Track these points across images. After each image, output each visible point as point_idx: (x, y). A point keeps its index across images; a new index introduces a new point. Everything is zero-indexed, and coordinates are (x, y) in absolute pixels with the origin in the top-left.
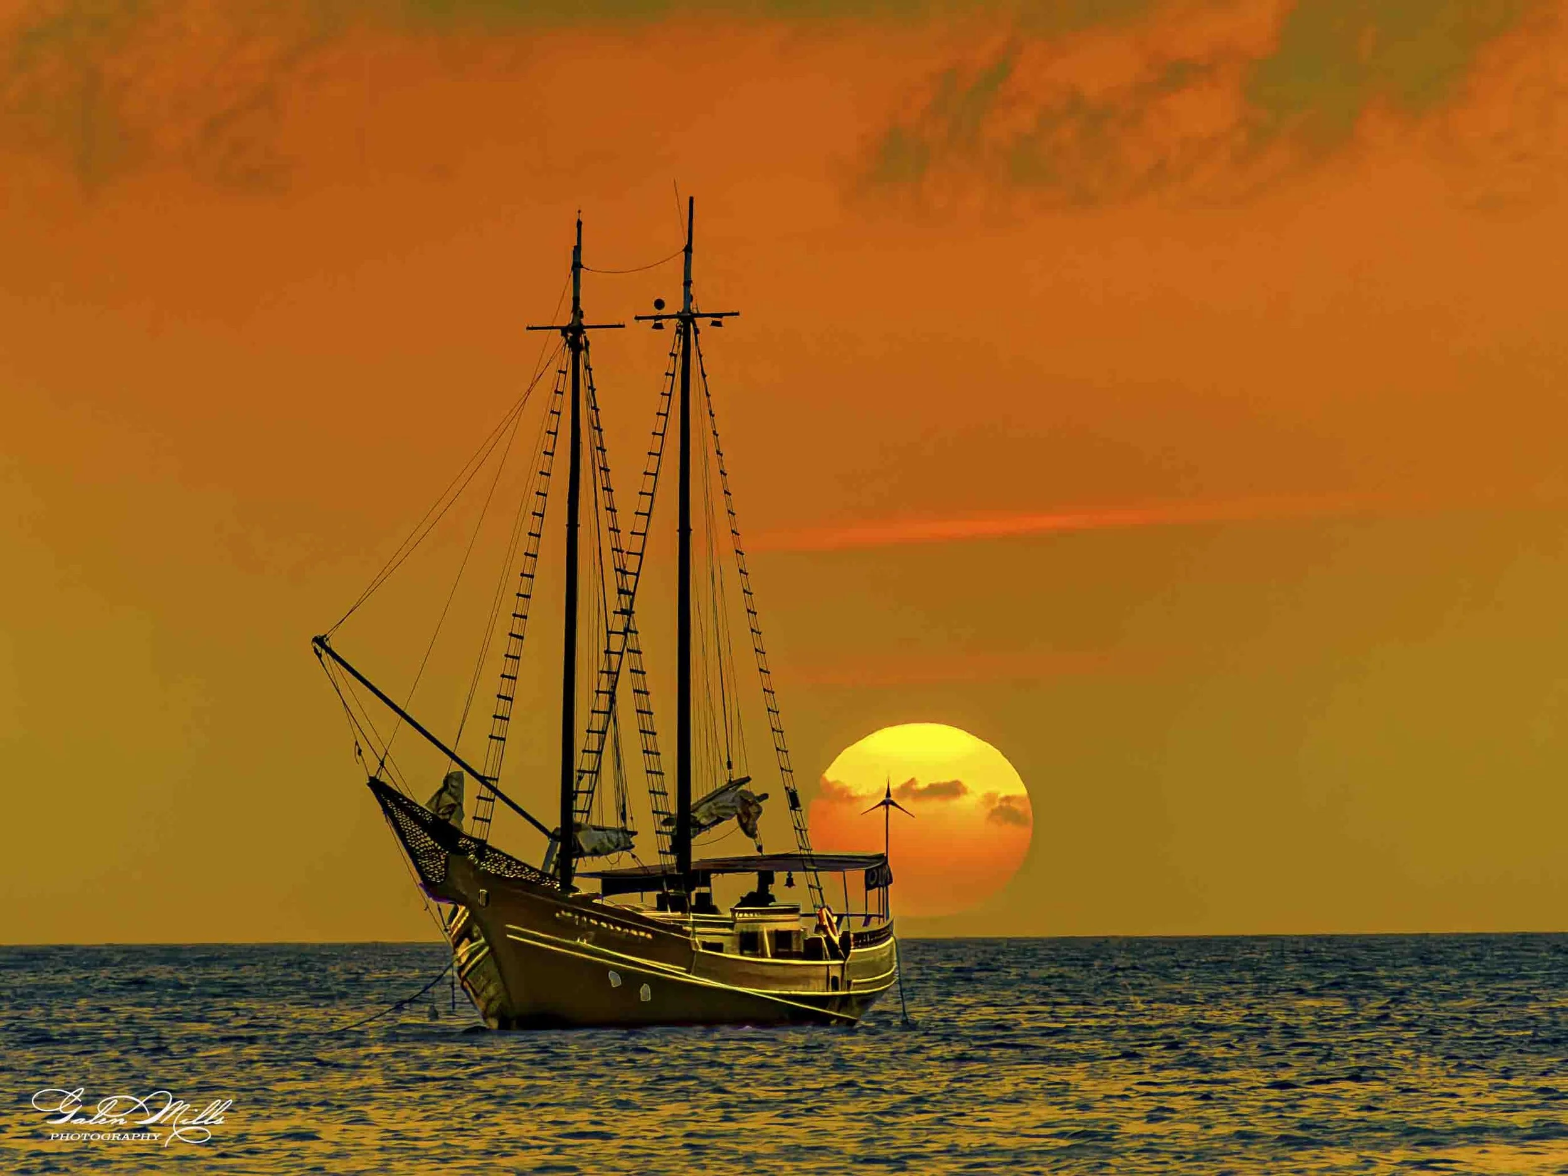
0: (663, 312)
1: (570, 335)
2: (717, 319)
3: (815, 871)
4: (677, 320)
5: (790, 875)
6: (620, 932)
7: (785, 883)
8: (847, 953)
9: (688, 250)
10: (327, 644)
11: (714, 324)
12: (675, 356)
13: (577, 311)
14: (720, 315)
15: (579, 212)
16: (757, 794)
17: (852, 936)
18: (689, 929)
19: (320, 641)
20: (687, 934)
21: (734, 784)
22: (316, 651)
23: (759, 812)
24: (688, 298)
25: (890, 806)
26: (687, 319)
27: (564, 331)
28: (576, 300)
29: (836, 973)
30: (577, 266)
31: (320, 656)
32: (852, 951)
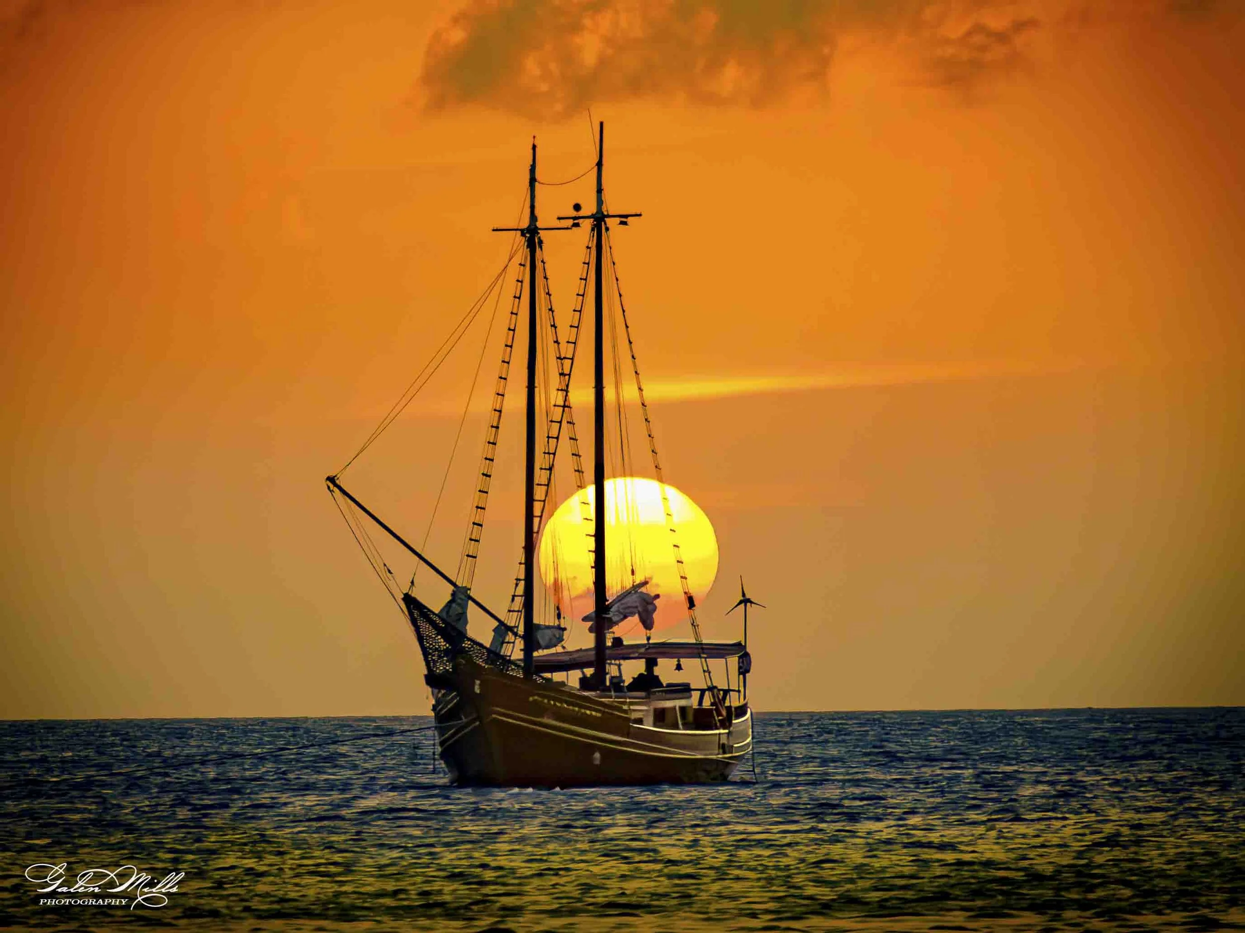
0: (582, 213)
1: (528, 235)
2: (624, 219)
3: (705, 658)
4: (592, 220)
5: (679, 661)
6: (578, 712)
7: (675, 667)
8: (731, 724)
9: (600, 164)
10: (337, 482)
11: (622, 223)
12: (590, 248)
13: (533, 217)
14: (626, 216)
15: (534, 137)
16: (653, 594)
17: (733, 709)
18: (625, 707)
19: (331, 479)
20: (625, 712)
21: (636, 587)
22: (329, 488)
23: (655, 609)
24: (600, 202)
25: (748, 604)
26: (599, 220)
27: (523, 232)
28: (532, 207)
29: (724, 740)
30: (533, 180)
31: (331, 491)
32: (734, 722)
